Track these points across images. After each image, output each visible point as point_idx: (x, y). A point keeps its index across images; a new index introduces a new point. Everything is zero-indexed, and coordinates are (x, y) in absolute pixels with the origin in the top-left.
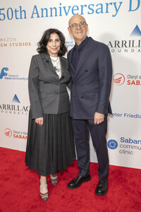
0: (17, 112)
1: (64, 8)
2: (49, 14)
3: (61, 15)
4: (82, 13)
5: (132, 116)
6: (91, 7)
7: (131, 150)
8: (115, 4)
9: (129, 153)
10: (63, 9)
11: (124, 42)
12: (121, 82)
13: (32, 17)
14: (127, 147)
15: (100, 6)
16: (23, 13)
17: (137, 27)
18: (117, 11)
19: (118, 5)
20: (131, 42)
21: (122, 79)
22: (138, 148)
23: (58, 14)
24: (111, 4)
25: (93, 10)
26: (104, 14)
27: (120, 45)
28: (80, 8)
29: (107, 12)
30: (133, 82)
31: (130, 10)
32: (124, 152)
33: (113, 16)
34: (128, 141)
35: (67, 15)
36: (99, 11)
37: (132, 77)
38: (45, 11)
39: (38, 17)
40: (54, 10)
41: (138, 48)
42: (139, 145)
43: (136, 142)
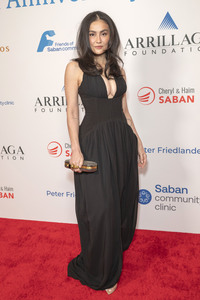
5: (169, 151)
7: (172, 203)
9: (170, 208)
12: (150, 100)
13: (9, 7)
14: (165, 199)
17: (168, 16)
20: (161, 39)
21: (151, 96)
22: (183, 200)
27: (145, 44)
30: (168, 99)
32: (163, 207)
34: (167, 190)
37: (166, 91)
39: (18, 6)
41: (172, 47)
42: (184, 195)
43: (180, 191)
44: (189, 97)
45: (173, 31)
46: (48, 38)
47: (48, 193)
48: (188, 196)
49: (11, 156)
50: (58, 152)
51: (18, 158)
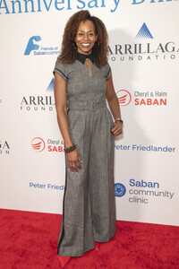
2: (23, 9)
3: (39, 10)
4: (69, 8)
9: (143, 201)
10: (42, 2)
11: (128, 47)
12: (127, 102)
14: (139, 192)
17: (144, 26)
18: (117, 4)
20: (138, 46)
21: (128, 98)
22: (154, 193)
23: (36, 8)
25: (84, 4)
26: (100, 9)
27: (123, 51)
29: (103, 5)
30: (143, 102)
31: (134, 3)
32: (136, 200)
33: (112, 11)
35: (48, 9)
36: (92, 4)
37: (141, 94)
38: (16, 4)
39: (8, 12)
40: (29, 3)
43: (152, 185)
44: (161, 100)
45: (148, 40)
47: (31, 184)
48: (159, 190)
50: (42, 147)
51: (4, 152)
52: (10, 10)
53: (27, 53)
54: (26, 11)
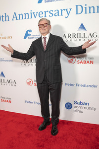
0: (3, 84)
1: (34, 13)
2: (24, 18)
3: (31, 18)
4: (45, 16)
5: (81, 86)
6: (51, 12)
7: (82, 110)
8: (67, 10)
9: (80, 112)
10: (32, 14)
11: (74, 35)
12: (73, 62)
13: (13, 20)
14: (79, 107)
15: (57, 12)
16: (7, 17)
18: (68, 14)
19: (69, 11)
20: (79, 34)
22: (86, 108)
23: (30, 17)
24: (64, 10)
25: (52, 14)
26: (60, 16)
27: (71, 36)
28: (44, 13)
29: (62, 15)
30: (81, 62)
31: (77, 14)
32: (77, 111)
33: (66, 18)
34: (80, 103)
35: (35, 17)
36: (56, 14)
37: (80, 58)
38: (21, 16)
39: (17, 19)
40: (27, 15)
41: (84, 39)
42: (87, 106)
43: (85, 104)
44: (91, 61)
45: (84, 31)
46: (29, 33)
47: (26, 102)
48: (89, 106)
49: (10, 84)
50: (31, 84)
51: (14, 85)
52: (18, 18)
53: (25, 38)
54: (25, 18)
